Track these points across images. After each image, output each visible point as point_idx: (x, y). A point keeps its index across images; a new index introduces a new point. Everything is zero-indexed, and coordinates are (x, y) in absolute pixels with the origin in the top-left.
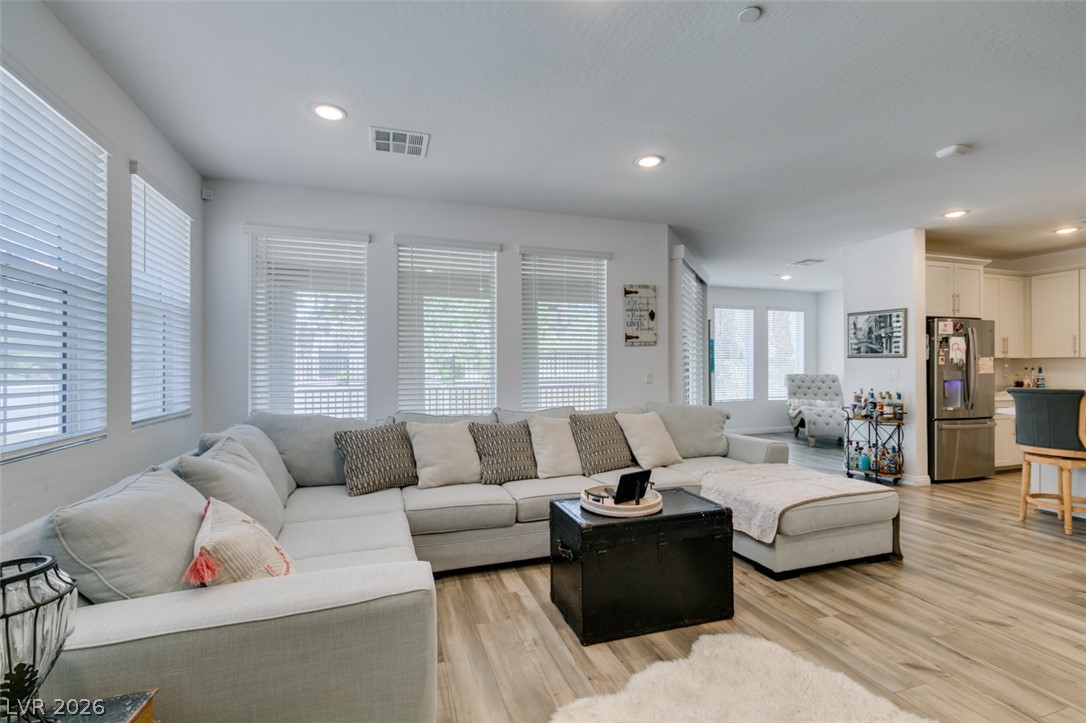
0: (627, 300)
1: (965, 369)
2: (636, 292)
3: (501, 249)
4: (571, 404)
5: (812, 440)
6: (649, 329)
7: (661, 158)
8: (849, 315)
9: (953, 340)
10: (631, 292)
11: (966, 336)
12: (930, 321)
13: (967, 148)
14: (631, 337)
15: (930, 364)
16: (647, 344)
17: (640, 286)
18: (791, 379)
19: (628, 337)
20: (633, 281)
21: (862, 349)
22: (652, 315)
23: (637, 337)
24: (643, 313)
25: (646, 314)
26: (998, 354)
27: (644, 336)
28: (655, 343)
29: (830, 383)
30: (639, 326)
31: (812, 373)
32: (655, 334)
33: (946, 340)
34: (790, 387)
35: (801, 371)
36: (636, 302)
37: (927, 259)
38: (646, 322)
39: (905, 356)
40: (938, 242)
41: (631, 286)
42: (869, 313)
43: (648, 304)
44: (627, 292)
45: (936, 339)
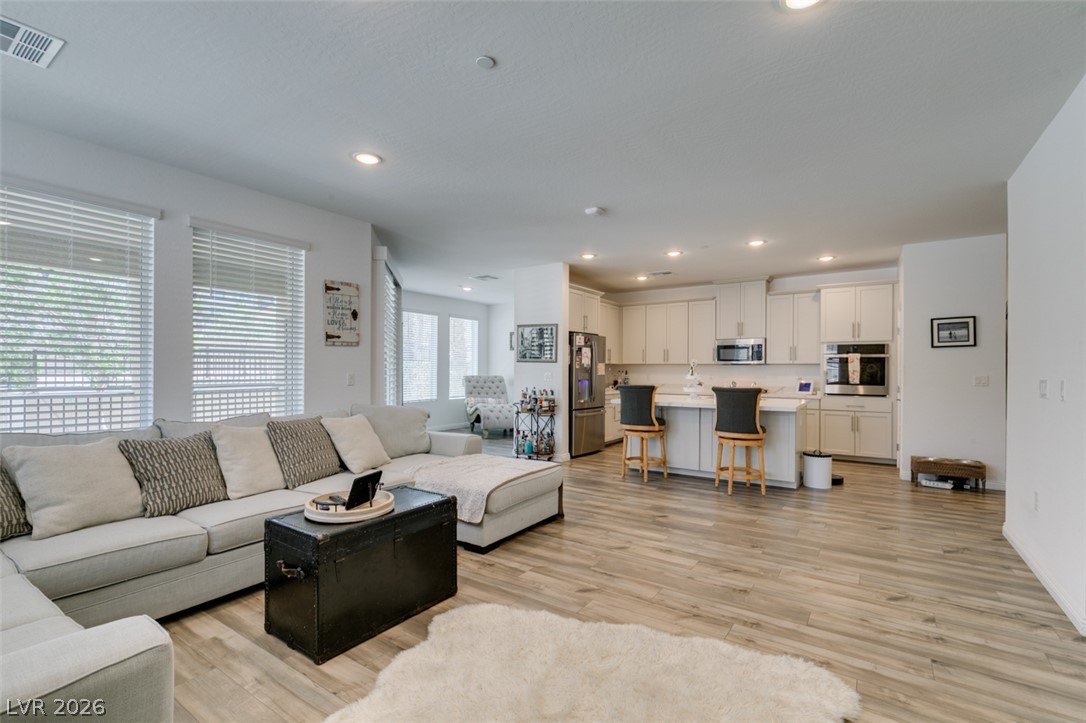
0: (328, 296)
1: (590, 371)
2: (338, 289)
3: (162, 216)
4: (267, 410)
5: (486, 433)
6: (351, 329)
7: (380, 158)
8: (519, 326)
9: (584, 350)
10: (332, 289)
11: (591, 347)
12: (571, 334)
13: (603, 211)
14: (333, 337)
15: (571, 367)
16: (349, 344)
17: (342, 283)
18: (468, 380)
19: (328, 337)
20: (335, 276)
21: (528, 355)
22: (355, 315)
23: (339, 337)
24: (344, 312)
25: (349, 313)
26: (607, 362)
27: (346, 336)
28: (358, 343)
29: (497, 383)
30: (341, 325)
31: (484, 375)
32: (358, 335)
33: (580, 349)
34: (467, 387)
35: (476, 374)
36: (337, 300)
37: (570, 287)
38: (349, 320)
39: (556, 362)
40: (578, 275)
41: (333, 282)
42: (532, 326)
43: (350, 303)
44: (328, 288)
45: (575, 349)
